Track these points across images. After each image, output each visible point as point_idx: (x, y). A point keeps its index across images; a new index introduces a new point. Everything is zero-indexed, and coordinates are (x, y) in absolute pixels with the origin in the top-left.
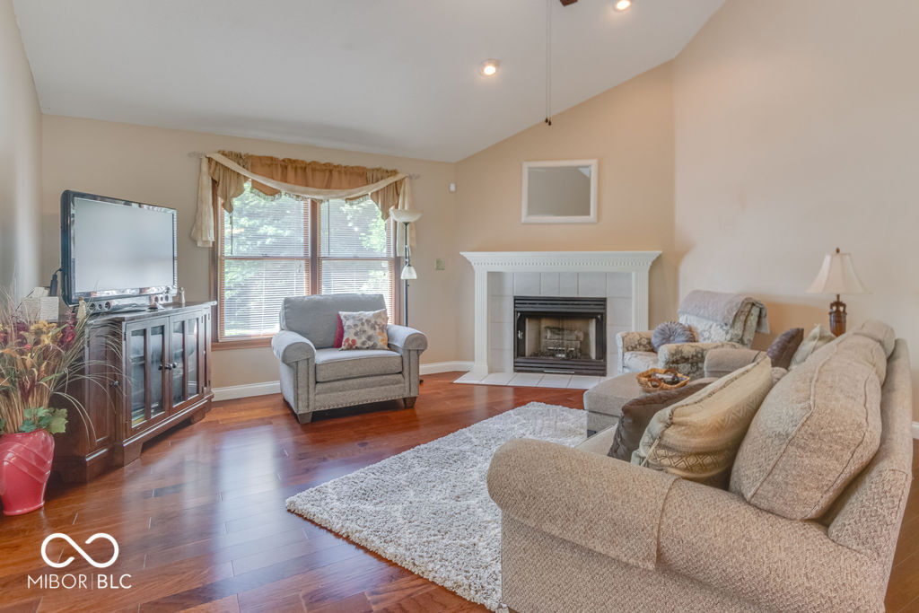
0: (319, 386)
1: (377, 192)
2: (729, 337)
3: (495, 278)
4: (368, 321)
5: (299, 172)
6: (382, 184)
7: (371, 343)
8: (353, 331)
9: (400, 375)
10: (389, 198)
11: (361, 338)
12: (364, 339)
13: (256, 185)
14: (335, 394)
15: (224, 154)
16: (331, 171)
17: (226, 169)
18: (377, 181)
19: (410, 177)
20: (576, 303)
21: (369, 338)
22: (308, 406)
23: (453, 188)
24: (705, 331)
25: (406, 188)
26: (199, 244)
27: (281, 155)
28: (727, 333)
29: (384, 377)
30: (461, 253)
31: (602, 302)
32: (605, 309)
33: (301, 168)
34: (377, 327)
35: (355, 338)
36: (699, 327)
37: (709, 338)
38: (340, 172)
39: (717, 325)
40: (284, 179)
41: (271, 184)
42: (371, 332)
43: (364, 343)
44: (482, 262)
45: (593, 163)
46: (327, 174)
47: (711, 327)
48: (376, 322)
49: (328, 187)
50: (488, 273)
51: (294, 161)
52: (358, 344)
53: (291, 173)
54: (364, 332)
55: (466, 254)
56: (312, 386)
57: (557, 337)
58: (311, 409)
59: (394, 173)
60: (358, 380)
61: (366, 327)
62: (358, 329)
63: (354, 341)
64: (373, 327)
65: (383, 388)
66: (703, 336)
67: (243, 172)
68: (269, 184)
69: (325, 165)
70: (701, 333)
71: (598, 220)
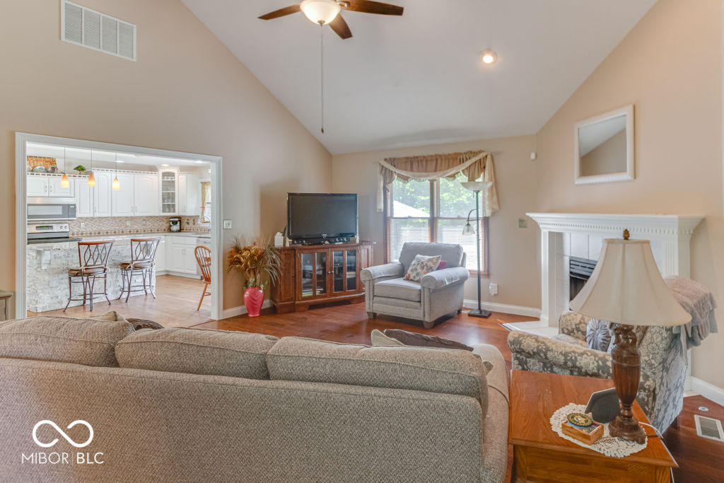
0: (375, 298)
1: (467, 168)
3: (554, 237)
4: (422, 263)
5: (420, 163)
6: (468, 164)
7: (418, 278)
9: (419, 303)
11: (414, 274)
13: (399, 176)
14: (383, 305)
15: (386, 160)
16: (437, 160)
17: (386, 169)
18: (467, 160)
19: (491, 155)
23: (533, 156)
26: (378, 211)
27: (411, 154)
30: (528, 214)
33: (421, 160)
34: (425, 268)
35: (411, 273)
38: (442, 160)
40: (412, 170)
41: (404, 173)
42: (419, 270)
43: (414, 277)
46: (435, 161)
48: (426, 264)
49: (436, 170)
51: (417, 157)
52: (412, 277)
53: (415, 165)
54: (416, 270)
55: (532, 215)
56: (371, 297)
58: (371, 311)
59: (480, 152)
61: (419, 267)
62: (414, 267)
63: (410, 275)
64: (423, 268)
68: (403, 174)
69: (434, 156)
71: (635, 178)
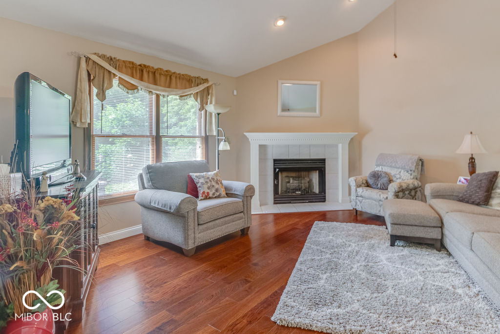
0: (200, 227)
1: (197, 92)
2: (412, 177)
3: (263, 148)
5: (151, 74)
7: (218, 194)
8: (206, 186)
9: (242, 214)
10: (204, 97)
11: (212, 191)
12: (214, 191)
13: (122, 82)
14: (209, 231)
16: (170, 76)
17: (101, 67)
18: (198, 85)
19: (215, 84)
20: (309, 162)
21: (217, 190)
22: (194, 243)
23: (235, 93)
24: (396, 174)
25: (214, 91)
27: (138, 61)
28: (411, 175)
29: (235, 216)
30: (244, 133)
31: (323, 161)
32: (325, 165)
33: (152, 72)
35: (209, 191)
36: (391, 172)
37: (400, 178)
38: (176, 78)
39: (404, 171)
40: (141, 79)
42: (216, 186)
43: (214, 194)
44: (255, 139)
45: (318, 83)
46: (168, 78)
47: (400, 172)
48: (217, 179)
49: (169, 87)
50: (260, 145)
51: (147, 67)
52: (211, 195)
53: (145, 75)
54: (213, 186)
55: (246, 134)
57: (296, 182)
58: (196, 245)
59: (206, 81)
60: (222, 220)
61: (214, 183)
62: (209, 185)
63: (208, 193)
64: (217, 183)
65: (234, 223)
66: (395, 177)
67: (113, 71)
68: (131, 82)
69: (166, 71)
70: (394, 175)
71: (321, 116)
